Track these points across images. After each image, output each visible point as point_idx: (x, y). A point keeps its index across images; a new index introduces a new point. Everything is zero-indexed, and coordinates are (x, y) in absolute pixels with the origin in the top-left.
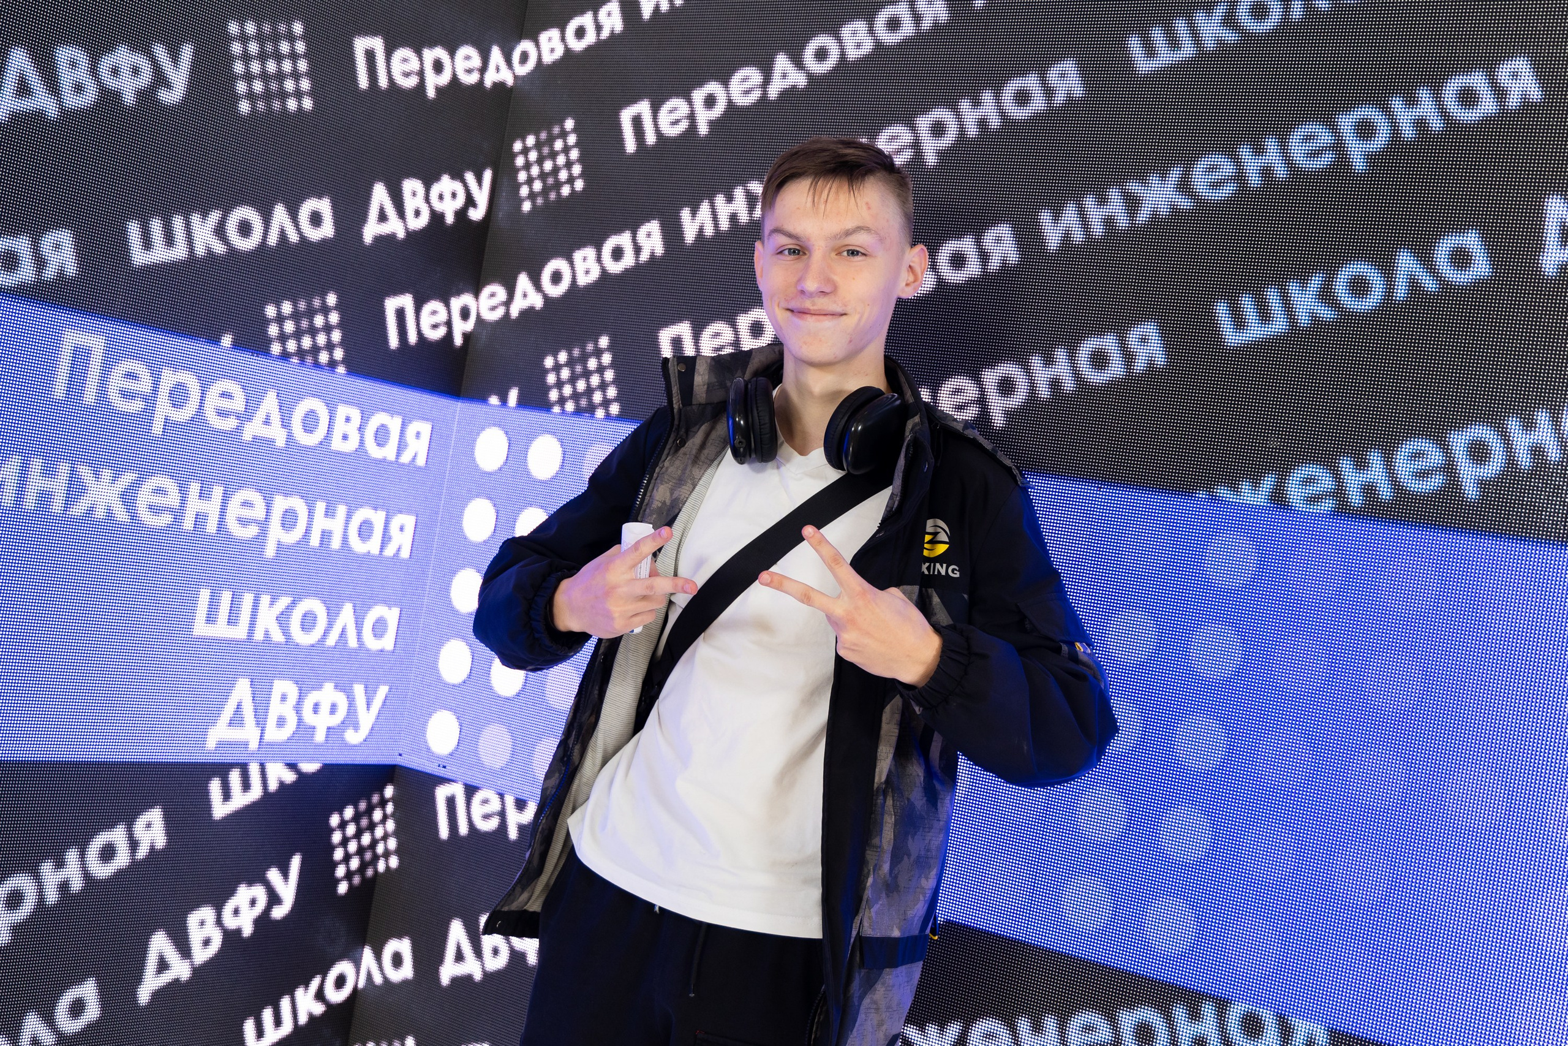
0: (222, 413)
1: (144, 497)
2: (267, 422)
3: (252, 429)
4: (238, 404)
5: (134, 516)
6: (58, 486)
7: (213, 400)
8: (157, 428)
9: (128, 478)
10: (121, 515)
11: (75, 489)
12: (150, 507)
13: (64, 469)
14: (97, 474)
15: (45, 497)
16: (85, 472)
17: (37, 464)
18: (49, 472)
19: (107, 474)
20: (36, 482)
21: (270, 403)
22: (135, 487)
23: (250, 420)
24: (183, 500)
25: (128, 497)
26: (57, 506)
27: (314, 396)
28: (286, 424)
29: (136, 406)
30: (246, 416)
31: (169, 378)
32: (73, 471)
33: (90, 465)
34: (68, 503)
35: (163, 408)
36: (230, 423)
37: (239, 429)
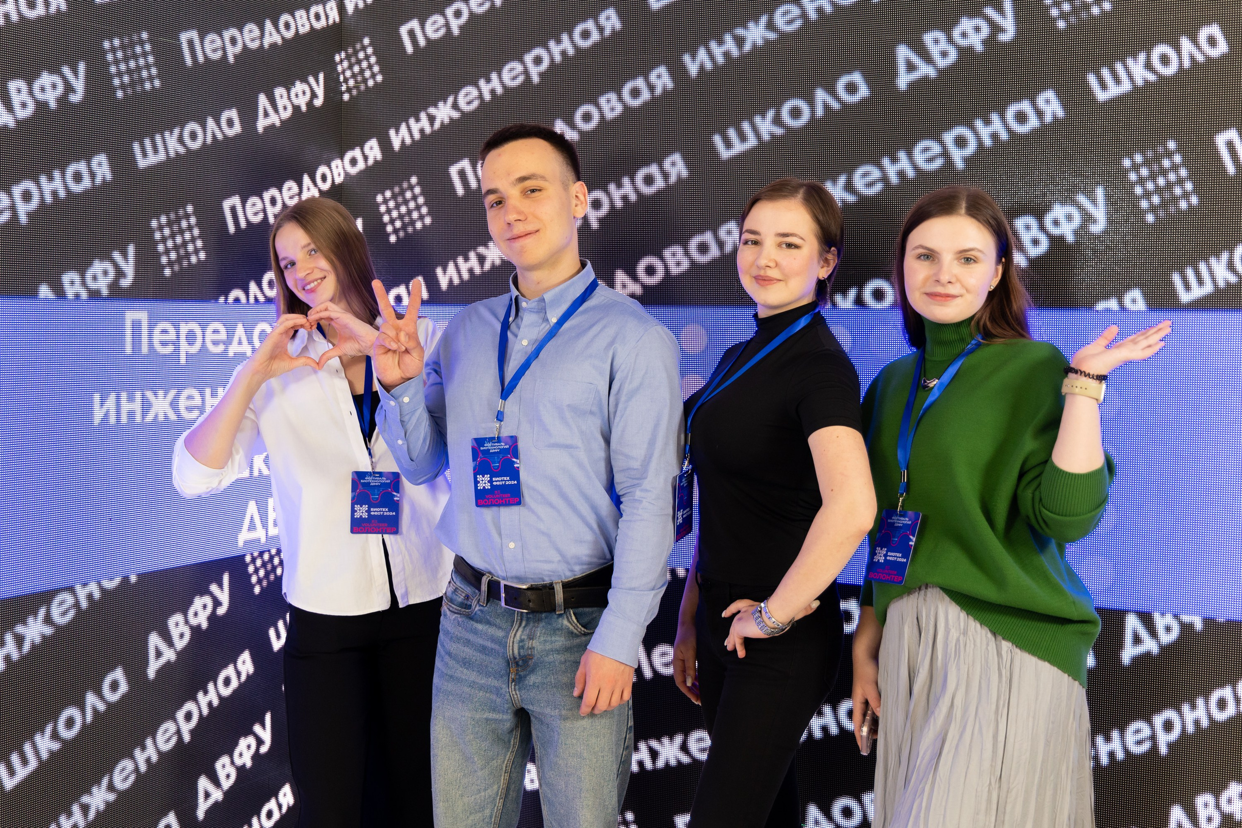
0: (215, 343)
1: (183, 403)
2: (240, 343)
3: (233, 349)
4: (223, 336)
5: (179, 415)
6: (137, 406)
7: (209, 336)
8: (183, 360)
9: (172, 393)
10: (172, 416)
11: (146, 406)
12: (187, 408)
13: (138, 395)
14: (156, 394)
15: (131, 414)
16: (149, 394)
17: (124, 395)
18: (131, 399)
19: (161, 393)
20: (126, 406)
21: (240, 330)
22: (177, 397)
23: (231, 343)
24: (203, 400)
25: (174, 405)
26: (138, 418)
27: (263, 321)
28: (250, 342)
29: (169, 349)
30: (228, 342)
31: (184, 328)
32: (143, 396)
33: (151, 390)
34: (144, 415)
35: (184, 347)
36: (220, 348)
37: (226, 351)
